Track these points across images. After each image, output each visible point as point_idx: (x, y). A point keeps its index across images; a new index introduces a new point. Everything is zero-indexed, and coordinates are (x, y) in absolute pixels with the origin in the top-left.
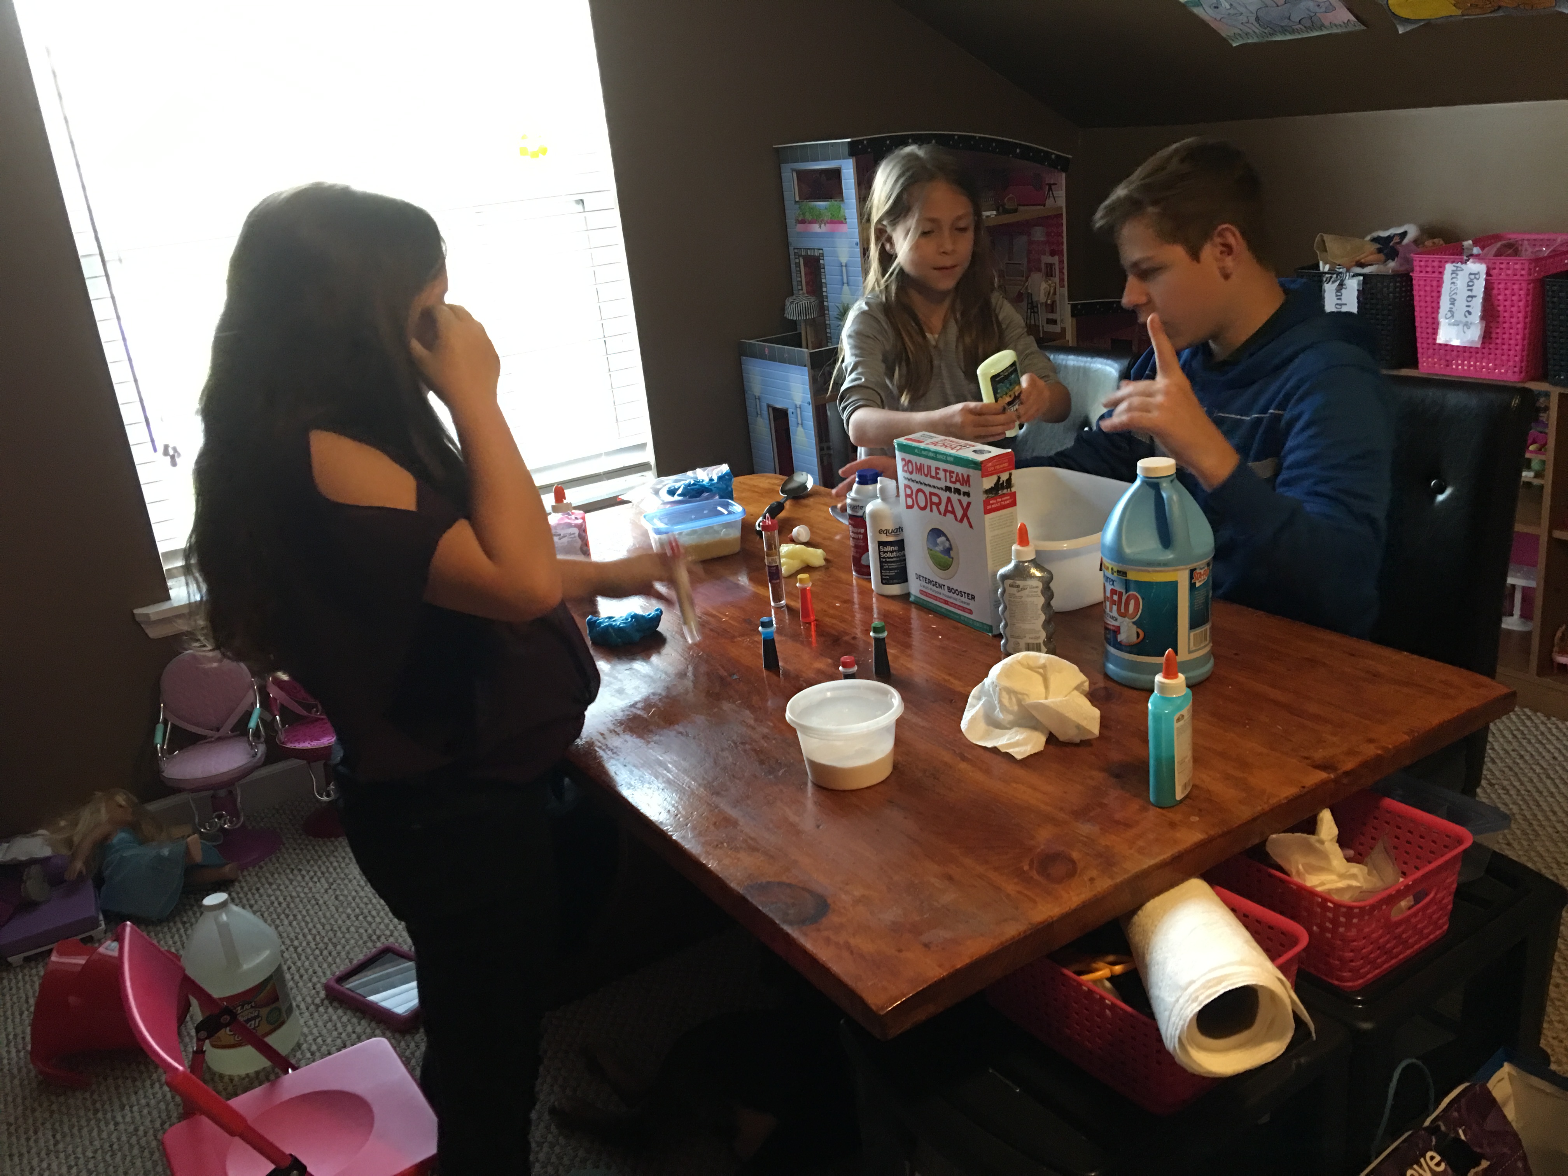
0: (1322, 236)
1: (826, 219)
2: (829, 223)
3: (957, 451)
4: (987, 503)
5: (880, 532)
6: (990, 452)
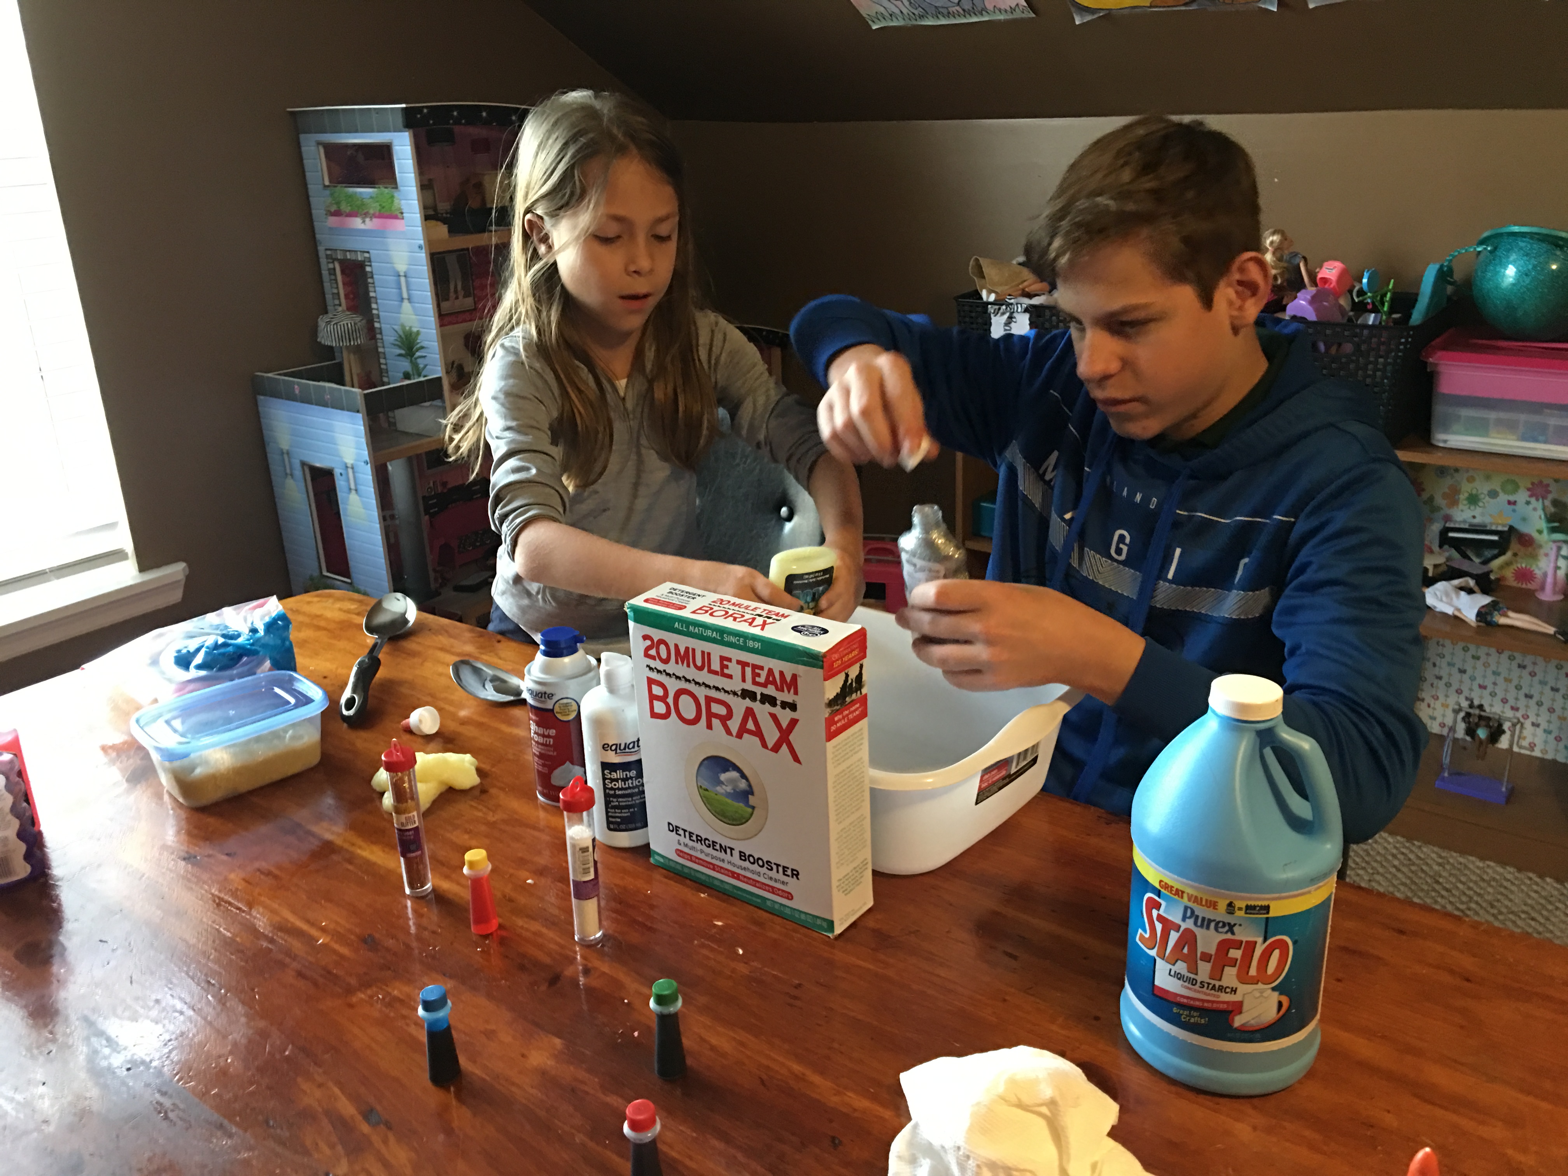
0: (977, 260)
1: (371, 211)
2: (376, 217)
3: (762, 629)
4: (830, 722)
5: (606, 747)
6: (825, 631)
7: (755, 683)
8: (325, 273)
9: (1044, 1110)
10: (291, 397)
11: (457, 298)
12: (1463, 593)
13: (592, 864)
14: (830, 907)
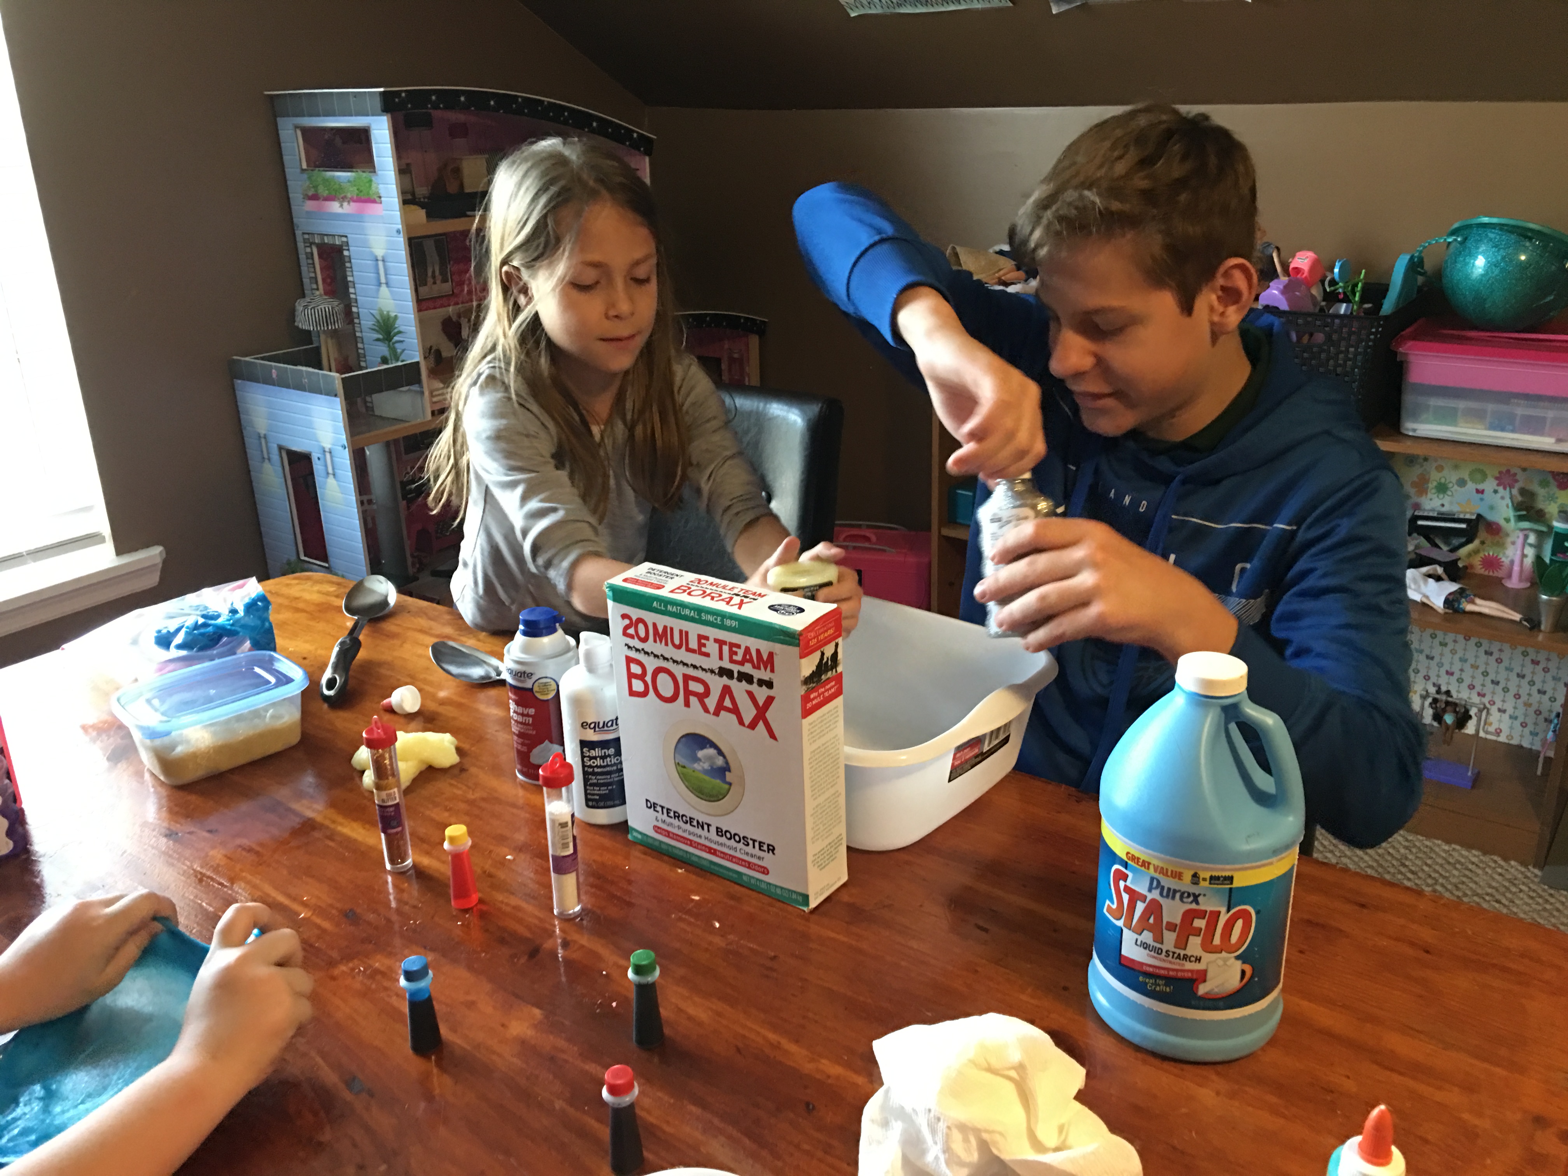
0: (954, 248)
2: (354, 201)
3: (740, 608)
4: (806, 699)
5: (584, 725)
6: (801, 610)
7: (732, 661)
8: (302, 257)
9: (1013, 1074)
10: (268, 381)
11: (435, 283)
12: (1431, 580)
13: (571, 839)
14: (805, 881)
